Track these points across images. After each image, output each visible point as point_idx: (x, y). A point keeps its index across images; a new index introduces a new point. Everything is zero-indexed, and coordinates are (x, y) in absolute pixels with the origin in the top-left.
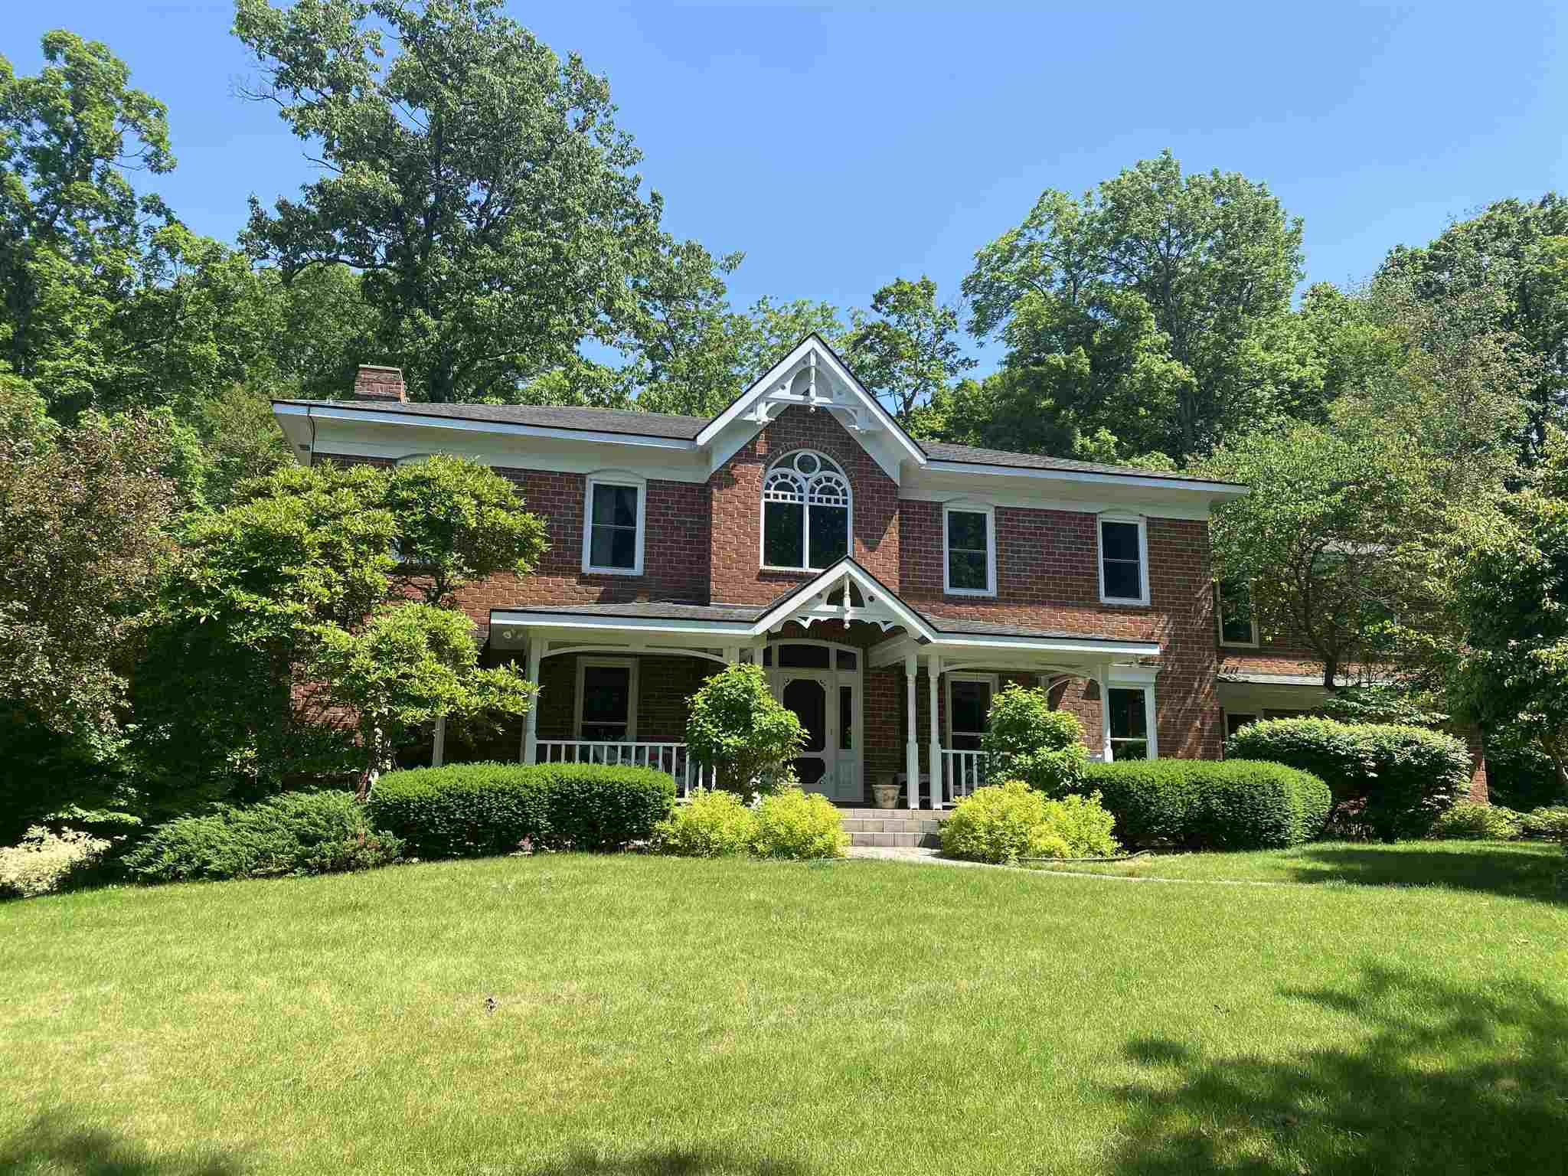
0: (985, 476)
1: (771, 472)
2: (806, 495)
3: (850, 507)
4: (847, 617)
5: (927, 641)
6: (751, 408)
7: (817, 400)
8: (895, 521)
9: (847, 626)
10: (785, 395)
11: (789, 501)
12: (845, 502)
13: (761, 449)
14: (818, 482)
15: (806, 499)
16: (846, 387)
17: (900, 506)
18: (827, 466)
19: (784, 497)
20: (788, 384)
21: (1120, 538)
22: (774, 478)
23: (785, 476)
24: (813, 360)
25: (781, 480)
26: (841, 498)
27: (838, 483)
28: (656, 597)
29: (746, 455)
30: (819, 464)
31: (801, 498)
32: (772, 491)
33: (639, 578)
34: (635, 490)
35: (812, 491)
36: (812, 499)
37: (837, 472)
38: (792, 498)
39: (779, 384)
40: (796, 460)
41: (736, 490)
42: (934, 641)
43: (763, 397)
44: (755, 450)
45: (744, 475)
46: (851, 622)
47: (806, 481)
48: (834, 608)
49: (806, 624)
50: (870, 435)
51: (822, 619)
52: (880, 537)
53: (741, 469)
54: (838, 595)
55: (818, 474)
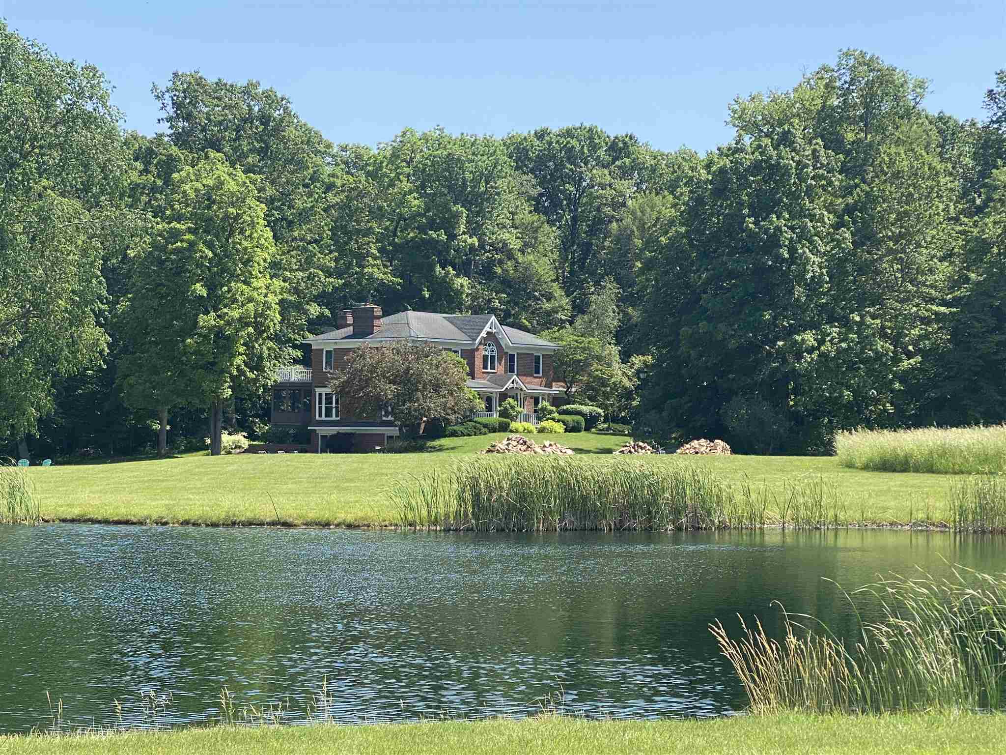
1: (484, 347)
3: (496, 355)
5: (525, 391)
6: (484, 333)
7: (494, 330)
8: (503, 358)
10: (488, 329)
11: (486, 354)
14: (491, 349)
16: (498, 327)
17: (504, 354)
21: (537, 358)
24: (494, 321)
25: (485, 349)
26: (495, 353)
27: (494, 349)
29: (481, 344)
30: (492, 345)
31: (488, 353)
32: (484, 352)
34: (458, 351)
35: (490, 351)
36: (490, 353)
39: (488, 327)
40: (488, 344)
41: (479, 352)
43: (485, 331)
44: (482, 342)
45: (480, 348)
47: (489, 349)
48: (513, 385)
49: (509, 388)
50: (501, 338)
51: (511, 387)
52: (501, 362)
54: (513, 383)
55: (491, 347)
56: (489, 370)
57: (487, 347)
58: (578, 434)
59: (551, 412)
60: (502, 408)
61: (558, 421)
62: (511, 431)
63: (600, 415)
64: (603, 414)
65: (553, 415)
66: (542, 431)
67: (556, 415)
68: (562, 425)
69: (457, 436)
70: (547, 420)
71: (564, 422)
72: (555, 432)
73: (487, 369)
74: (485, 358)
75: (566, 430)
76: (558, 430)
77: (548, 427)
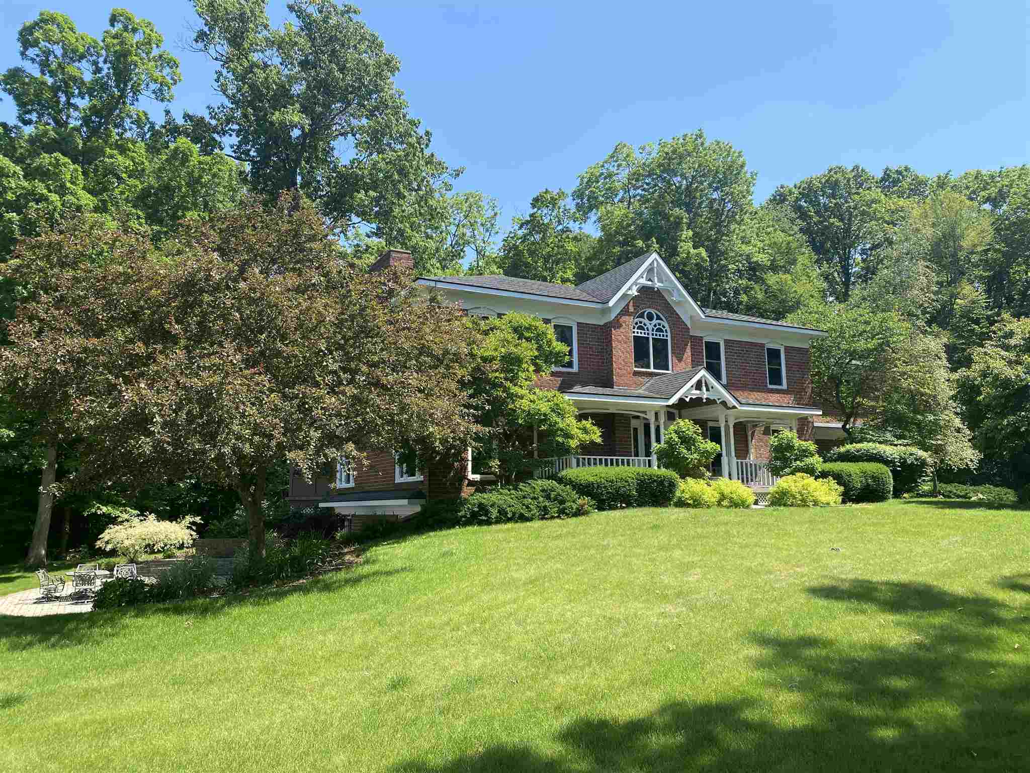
0: (720, 324)
1: (636, 320)
2: (651, 332)
3: (669, 339)
4: (705, 396)
5: (736, 408)
6: (630, 289)
7: (658, 285)
8: (689, 347)
9: (704, 401)
10: (643, 281)
11: (643, 335)
12: (667, 336)
13: (631, 309)
14: (655, 326)
15: (651, 334)
16: (668, 277)
17: (691, 339)
18: (658, 318)
19: (641, 333)
20: (645, 276)
21: (774, 355)
22: (636, 324)
23: (641, 322)
24: (655, 262)
25: (639, 324)
26: (665, 334)
27: (664, 327)
28: (584, 384)
29: (625, 312)
30: (655, 316)
31: (648, 334)
32: (636, 330)
33: (575, 374)
34: (571, 327)
35: (653, 329)
36: (653, 335)
37: (662, 320)
38: (645, 333)
39: (641, 276)
40: (646, 314)
41: (622, 330)
42: (739, 408)
43: (635, 283)
44: (628, 308)
45: (625, 322)
46: (706, 399)
47: (650, 325)
48: (698, 392)
49: (688, 400)
50: (679, 303)
51: (694, 397)
52: (684, 354)
53: (624, 318)
54: (698, 386)
55: (655, 322)
56: (652, 370)
57: (646, 321)
58: (878, 505)
59: (805, 453)
60: (663, 445)
61: (824, 475)
62: (681, 504)
63: (924, 463)
64: (930, 460)
65: (809, 461)
66: (780, 500)
67: (816, 461)
68: (833, 483)
69: (488, 523)
70: (792, 473)
71: (838, 478)
72: (816, 503)
73: (649, 367)
74: (640, 345)
75: (848, 497)
76: (824, 499)
77: (794, 489)
